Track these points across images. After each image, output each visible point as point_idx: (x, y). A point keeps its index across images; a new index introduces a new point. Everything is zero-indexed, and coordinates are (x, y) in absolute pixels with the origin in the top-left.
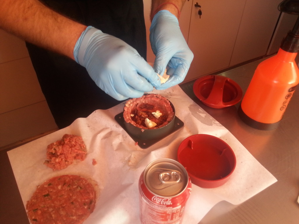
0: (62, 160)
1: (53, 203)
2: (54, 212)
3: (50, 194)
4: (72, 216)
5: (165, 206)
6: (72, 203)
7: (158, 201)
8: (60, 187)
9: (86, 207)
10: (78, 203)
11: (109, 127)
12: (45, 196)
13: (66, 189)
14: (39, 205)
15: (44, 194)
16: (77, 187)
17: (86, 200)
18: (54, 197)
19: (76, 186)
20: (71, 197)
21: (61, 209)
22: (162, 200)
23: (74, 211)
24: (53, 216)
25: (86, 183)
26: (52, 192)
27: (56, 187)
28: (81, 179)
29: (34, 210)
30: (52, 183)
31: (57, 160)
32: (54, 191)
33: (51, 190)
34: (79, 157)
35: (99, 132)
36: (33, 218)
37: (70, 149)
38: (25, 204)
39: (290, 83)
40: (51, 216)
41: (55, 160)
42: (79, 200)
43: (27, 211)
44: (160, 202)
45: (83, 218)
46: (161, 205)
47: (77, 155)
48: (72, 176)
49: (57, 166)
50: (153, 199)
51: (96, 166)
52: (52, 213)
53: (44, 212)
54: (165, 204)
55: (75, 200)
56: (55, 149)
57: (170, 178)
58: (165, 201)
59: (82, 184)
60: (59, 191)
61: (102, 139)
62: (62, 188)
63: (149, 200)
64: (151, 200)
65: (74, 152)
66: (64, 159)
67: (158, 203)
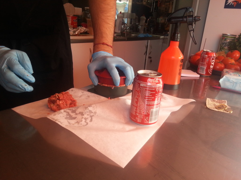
0: (63, 102)
5: (155, 83)
7: (151, 81)
22: (153, 80)
31: (61, 102)
34: (73, 105)
39: (180, 58)
41: (59, 102)
44: (152, 82)
46: (153, 83)
47: (71, 104)
50: (148, 81)
54: (155, 82)
56: (58, 96)
57: (152, 74)
58: (155, 80)
63: (145, 82)
64: (147, 82)
65: (70, 100)
66: (65, 102)
67: (151, 82)
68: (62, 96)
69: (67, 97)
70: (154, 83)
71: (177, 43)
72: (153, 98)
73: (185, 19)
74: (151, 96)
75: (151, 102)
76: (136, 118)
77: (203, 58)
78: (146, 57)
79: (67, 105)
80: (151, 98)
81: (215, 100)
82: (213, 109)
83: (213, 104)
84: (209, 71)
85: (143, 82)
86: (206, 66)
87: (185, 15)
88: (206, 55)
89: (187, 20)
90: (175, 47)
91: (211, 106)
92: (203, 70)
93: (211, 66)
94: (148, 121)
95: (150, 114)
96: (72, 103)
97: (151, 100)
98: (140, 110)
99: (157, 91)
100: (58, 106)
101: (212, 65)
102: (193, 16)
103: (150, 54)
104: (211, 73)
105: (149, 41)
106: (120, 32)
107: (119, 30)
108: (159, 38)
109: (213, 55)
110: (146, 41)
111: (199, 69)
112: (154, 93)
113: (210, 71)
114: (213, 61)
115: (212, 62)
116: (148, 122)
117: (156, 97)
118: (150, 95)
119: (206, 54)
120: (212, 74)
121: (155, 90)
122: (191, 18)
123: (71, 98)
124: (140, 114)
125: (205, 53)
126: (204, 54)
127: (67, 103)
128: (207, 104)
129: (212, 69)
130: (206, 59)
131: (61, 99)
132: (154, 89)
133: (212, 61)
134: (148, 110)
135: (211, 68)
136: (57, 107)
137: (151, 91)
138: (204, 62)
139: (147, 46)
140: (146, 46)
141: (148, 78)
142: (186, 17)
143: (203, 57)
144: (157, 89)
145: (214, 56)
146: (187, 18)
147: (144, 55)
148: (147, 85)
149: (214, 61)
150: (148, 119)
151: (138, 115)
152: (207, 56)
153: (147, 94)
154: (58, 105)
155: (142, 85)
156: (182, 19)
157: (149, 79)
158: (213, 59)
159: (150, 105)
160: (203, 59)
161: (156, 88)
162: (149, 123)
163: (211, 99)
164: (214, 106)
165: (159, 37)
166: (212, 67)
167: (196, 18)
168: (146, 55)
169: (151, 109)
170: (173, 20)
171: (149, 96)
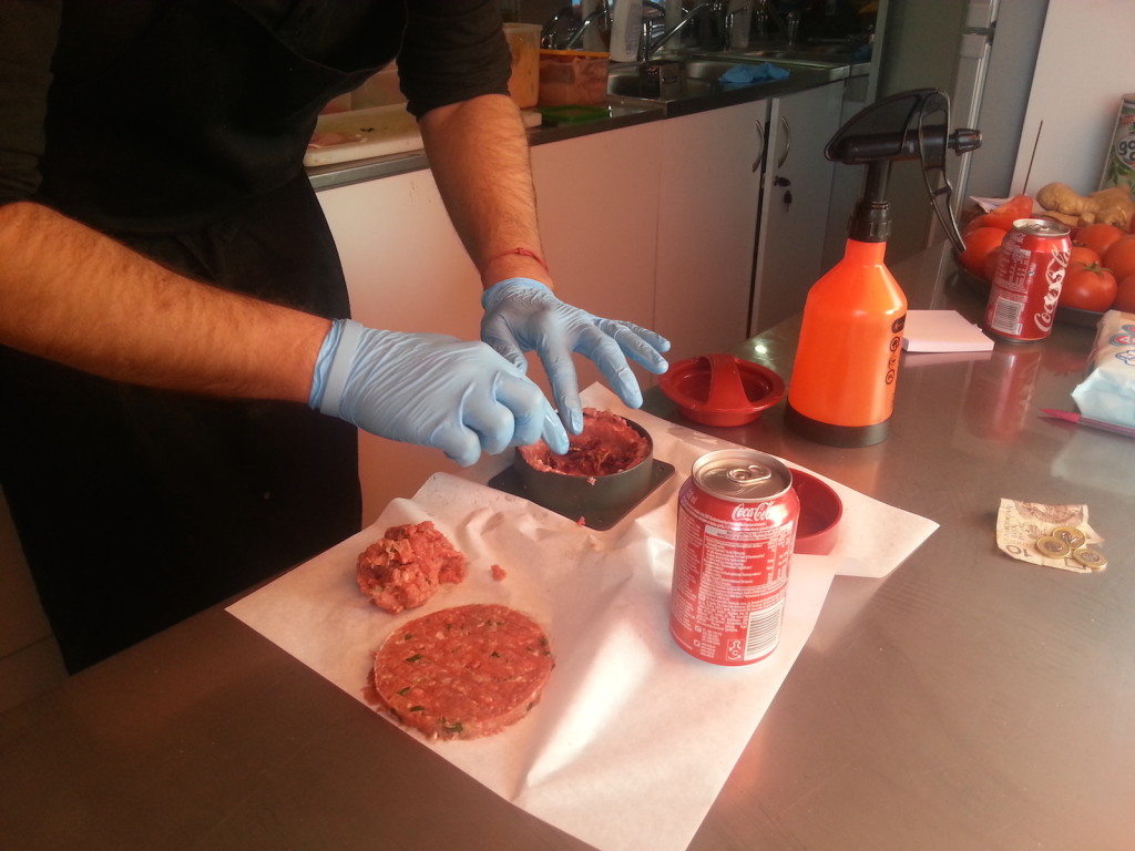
0: (417, 575)
1: (444, 667)
2: (457, 682)
3: (422, 653)
4: (511, 677)
5: (764, 524)
6: (495, 654)
7: (748, 515)
8: (440, 636)
9: (536, 654)
10: (510, 652)
11: (487, 505)
12: (411, 660)
13: (462, 635)
14: (407, 681)
15: (405, 658)
16: (489, 623)
17: (530, 642)
18: (437, 657)
19: (483, 624)
20: (483, 645)
21: (473, 674)
22: (754, 511)
23: (509, 668)
24: (461, 689)
25: (503, 612)
26: (424, 648)
27: (429, 638)
28: (487, 608)
29: (401, 693)
30: (409, 632)
31: (407, 577)
32: (431, 646)
33: (422, 646)
34: (450, 573)
35: (469, 519)
36: (409, 706)
37: (432, 546)
38: (360, 697)
39: (890, 312)
40: (456, 691)
41: (401, 575)
42: (511, 645)
43: (374, 708)
44: (752, 518)
45: (542, 674)
46: (755, 525)
47: (443, 570)
48: (459, 608)
49: (412, 589)
50: (735, 517)
51: (505, 582)
52: (454, 686)
53: (430, 691)
54: (762, 519)
55: (498, 648)
56: (395, 551)
57: (750, 475)
58: (762, 512)
59: (495, 617)
60: (444, 643)
61: (482, 534)
62: (445, 635)
63: (725, 522)
64: (732, 521)
65: (440, 556)
66: (421, 574)
67: (748, 520)
68: (407, 548)
69: (428, 550)
70: (760, 521)
71: (880, 249)
72: (755, 574)
73: (911, 147)
74: (748, 568)
75: (749, 589)
76: (695, 641)
77: (1012, 263)
78: (762, 181)
79: (430, 582)
80: (750, 575)
81: (1036, 510)
82: (1021, 557)
83: (1026, 528)
84: (1040, 320)
85: (715, 520)
86: (1026, 298)
87: (912, 125)
88: (1022, 250)
89: (917, 148)
90: (866, 267)
91: (1017, 540)
92: (1012, 317)
93: (1046, 298)
94: (741, 652)
95: (746, 629)
96: (448, 566)
97: (751, 582)
98: (709, 616)
99: (774, 550)
100: (396, 593)
101: (1054, 292)
102: (945, 127)
103: (781, 163)
104: (1045, 329)
105: (776, 102)
106: (633, 57)
107: (629, 48)
108: (822, 80)
109: (1055, 251)
110: (762, 104)
111: (992, 307)
112: (758, 556)
113: (1044, 318)
114: (1058, 276)
115: (1054, 281)
116: (739, 657)
117: (768, 568)
118: (746, 564)
119: (1023, 246)
120: (1053, 328)
121: (765, 546)
122: (939, 141)
123: (444, 550)
124: (707, 628)
125: (1020, 240)
126: (1017, 243)
127: (431, 574)
128: (1000, 526)
129: (1051, 312)
130: (1024, 267)
131: (405, 561)
132: (758, 545)
133: (1054, 276)
134: (741, 617)
135: (1050, 307)
136: (396, 597)
137: (750, 552)
138: (1014, 281)
139: (768, 125)
140: (763, 126)
141: (736, 504)
142: (914, 135)
143: (1010, 257)
144: (769, 543)
145: (1062, 253)
146: (921, 136)
147: (754, 170)
148: (730, 531)
149: (1062, 273)
150: (743, 645)
151: (700, 631)
152: (1028, 253)
153: (737, 561)
154: (397, 588)
155: (709, 530)
156: (897, 145)
157: (737, 508)
158: (1056, 267)
159: (744, 600)
160: (1014, 268)
161: (768, 540)
162: (747, 658)
163: (1021, 504)
164: (1031, 536)
165: (827, 73)
166: (1050, 300)
167: (962, 140)
168: (763, 171)
169: (751, 614)
170: (856, 150)
171: (741, 568)
